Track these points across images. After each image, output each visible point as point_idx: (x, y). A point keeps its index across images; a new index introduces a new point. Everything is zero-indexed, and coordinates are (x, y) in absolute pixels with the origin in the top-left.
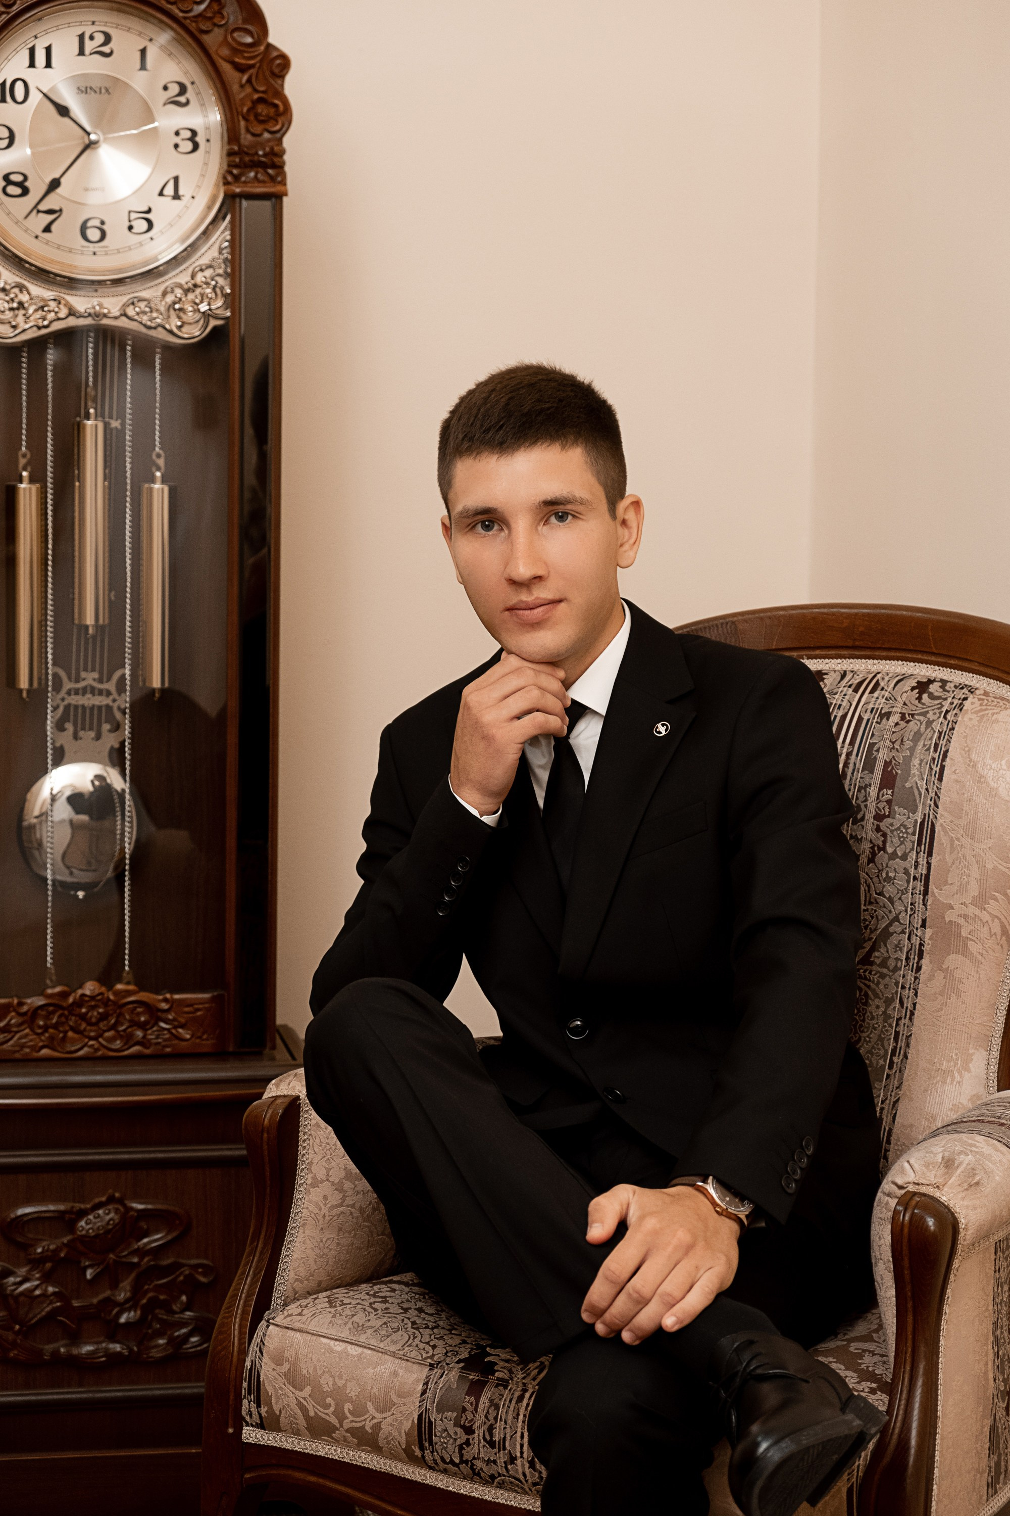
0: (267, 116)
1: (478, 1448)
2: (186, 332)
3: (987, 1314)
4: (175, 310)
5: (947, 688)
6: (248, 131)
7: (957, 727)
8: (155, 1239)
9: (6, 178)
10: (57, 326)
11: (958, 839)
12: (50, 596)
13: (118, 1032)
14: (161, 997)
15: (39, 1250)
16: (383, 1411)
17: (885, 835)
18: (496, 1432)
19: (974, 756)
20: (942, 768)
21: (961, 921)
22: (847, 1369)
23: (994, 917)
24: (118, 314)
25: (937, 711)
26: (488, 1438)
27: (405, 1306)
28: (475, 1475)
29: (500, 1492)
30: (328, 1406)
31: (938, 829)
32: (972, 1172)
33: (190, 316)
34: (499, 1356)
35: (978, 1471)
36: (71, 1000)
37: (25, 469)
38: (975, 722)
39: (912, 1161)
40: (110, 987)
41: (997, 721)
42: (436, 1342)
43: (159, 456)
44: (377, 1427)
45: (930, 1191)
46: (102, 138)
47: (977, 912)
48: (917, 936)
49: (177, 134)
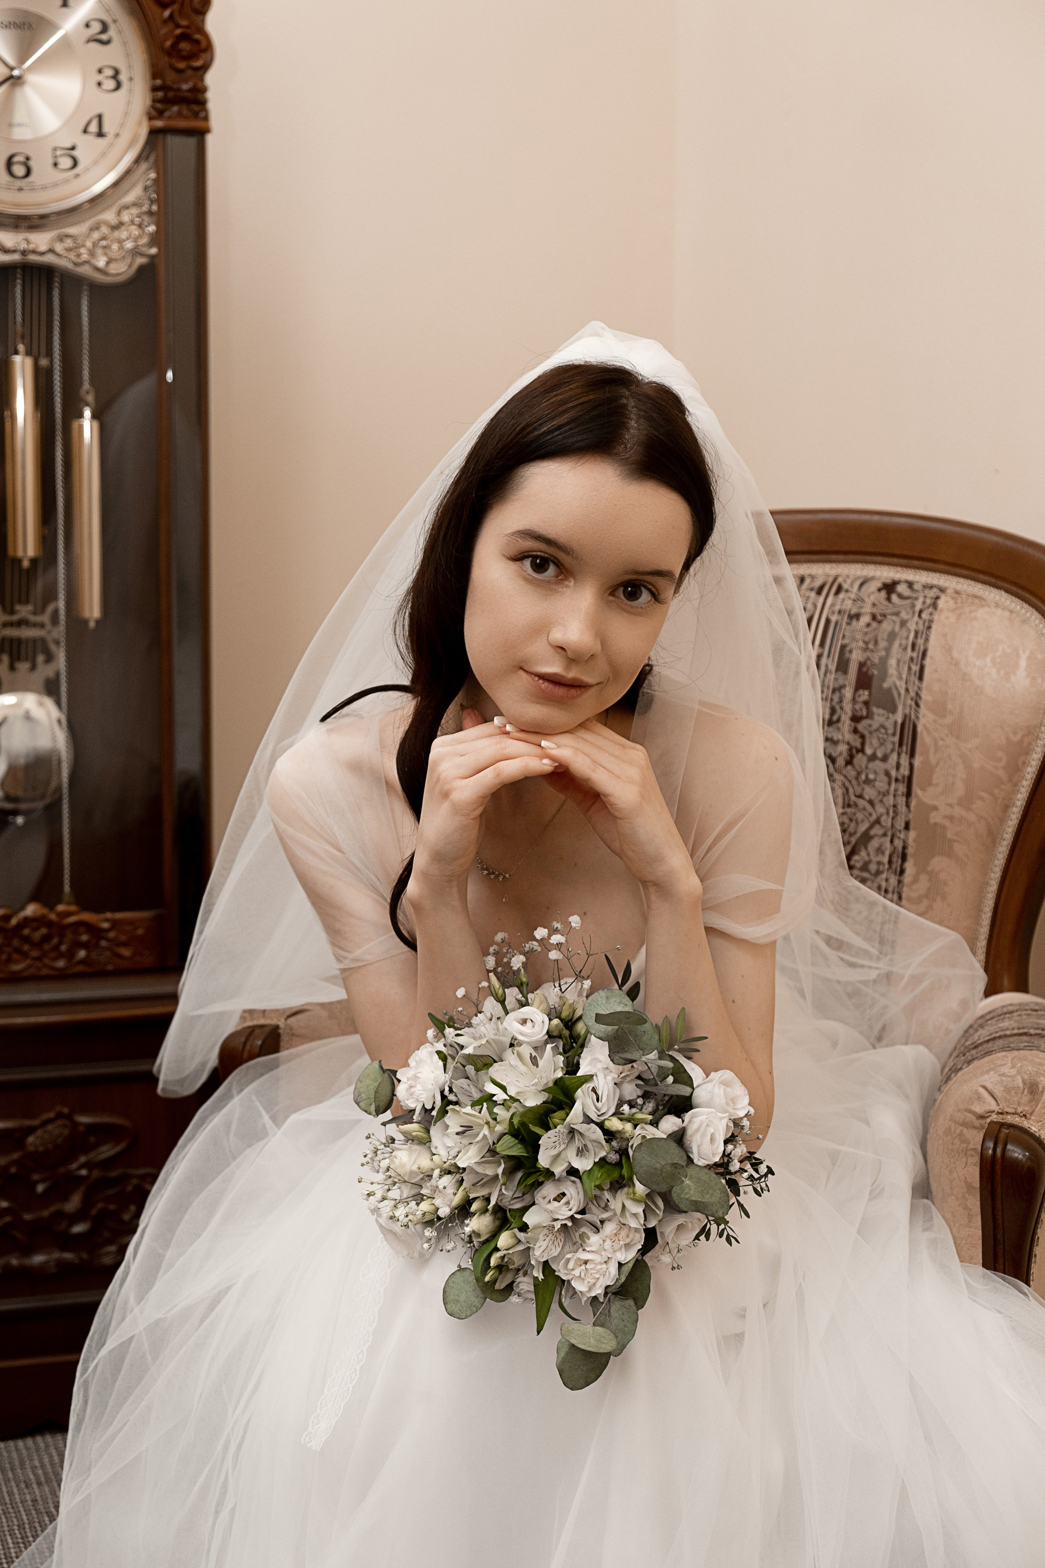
0: (188, 52)
2: (114, 268)
4: (101, 247)
5: (915, 588)
6: (171, 66)
7: (934, 626)
8: (107, 1151)
11: (942, 739)
13: (61, 952)
14: (102, 917)
17: (863, 737)
19: (955, 654)
20: (922, 667)
21: (947, 823)
24: (45, 250)
25: (910, 611)
31: (920, 729)
33: (116, 254)
36: (14, 921)
38: (952, 620)
39: (989, 1088)
40: (52, 908)
41: (975, 618)
43: (87, 392)
46: (28, 73)
47: (964, 813)
48: (899, 838)
49: (100, 71)
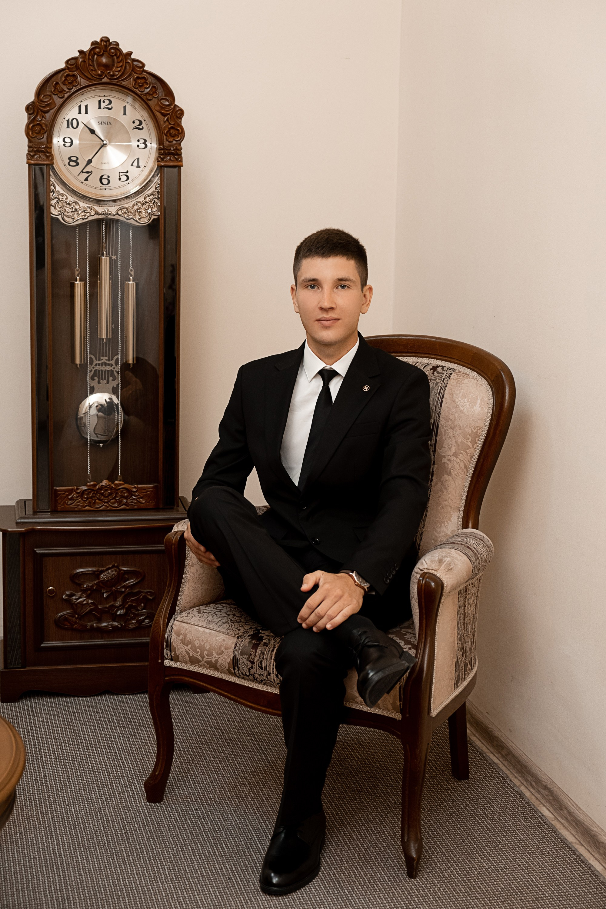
0: (174, 134)
1: (256, 669)
2: (142, 221)
3: (455, 618)
4: (138, 212)
5: (444, 369)
6: (167, 140)
7: (448, 385)
8: (131, 582)
9: (70, 158)
10: (90, 218)
11: (448, 430)
12: (88, 327)
13: (116, 500)
14: (133, 486)
15: (85, 586)
16: (219, 655)
18: (263, 663)
19: (454, 397)
20: (442, 401)
21: (449, 462)
22: (400, 639)
23: (461, 461)
24: (115, 214)
25: (440, 379)
26: (260, 666)
27: (228, 613)
28: (255, 680)
29: (264, 686)
30: (198, 652)
31: (440, 425)
32: (449, 564)
33: (144, 215)
34: (264, 634)
35: (450, 679)
36: (97, 487)
37: (78, 276)
38: (455, 383)
39: (426, 560)
40: (113, 482)
41: (463, 383)
42: (240, 628)
43: (131, 270)
44: (217, 661)
45: (433, 572)
46: (108, 143)
47: (455, 459)
49: (138, 141)
